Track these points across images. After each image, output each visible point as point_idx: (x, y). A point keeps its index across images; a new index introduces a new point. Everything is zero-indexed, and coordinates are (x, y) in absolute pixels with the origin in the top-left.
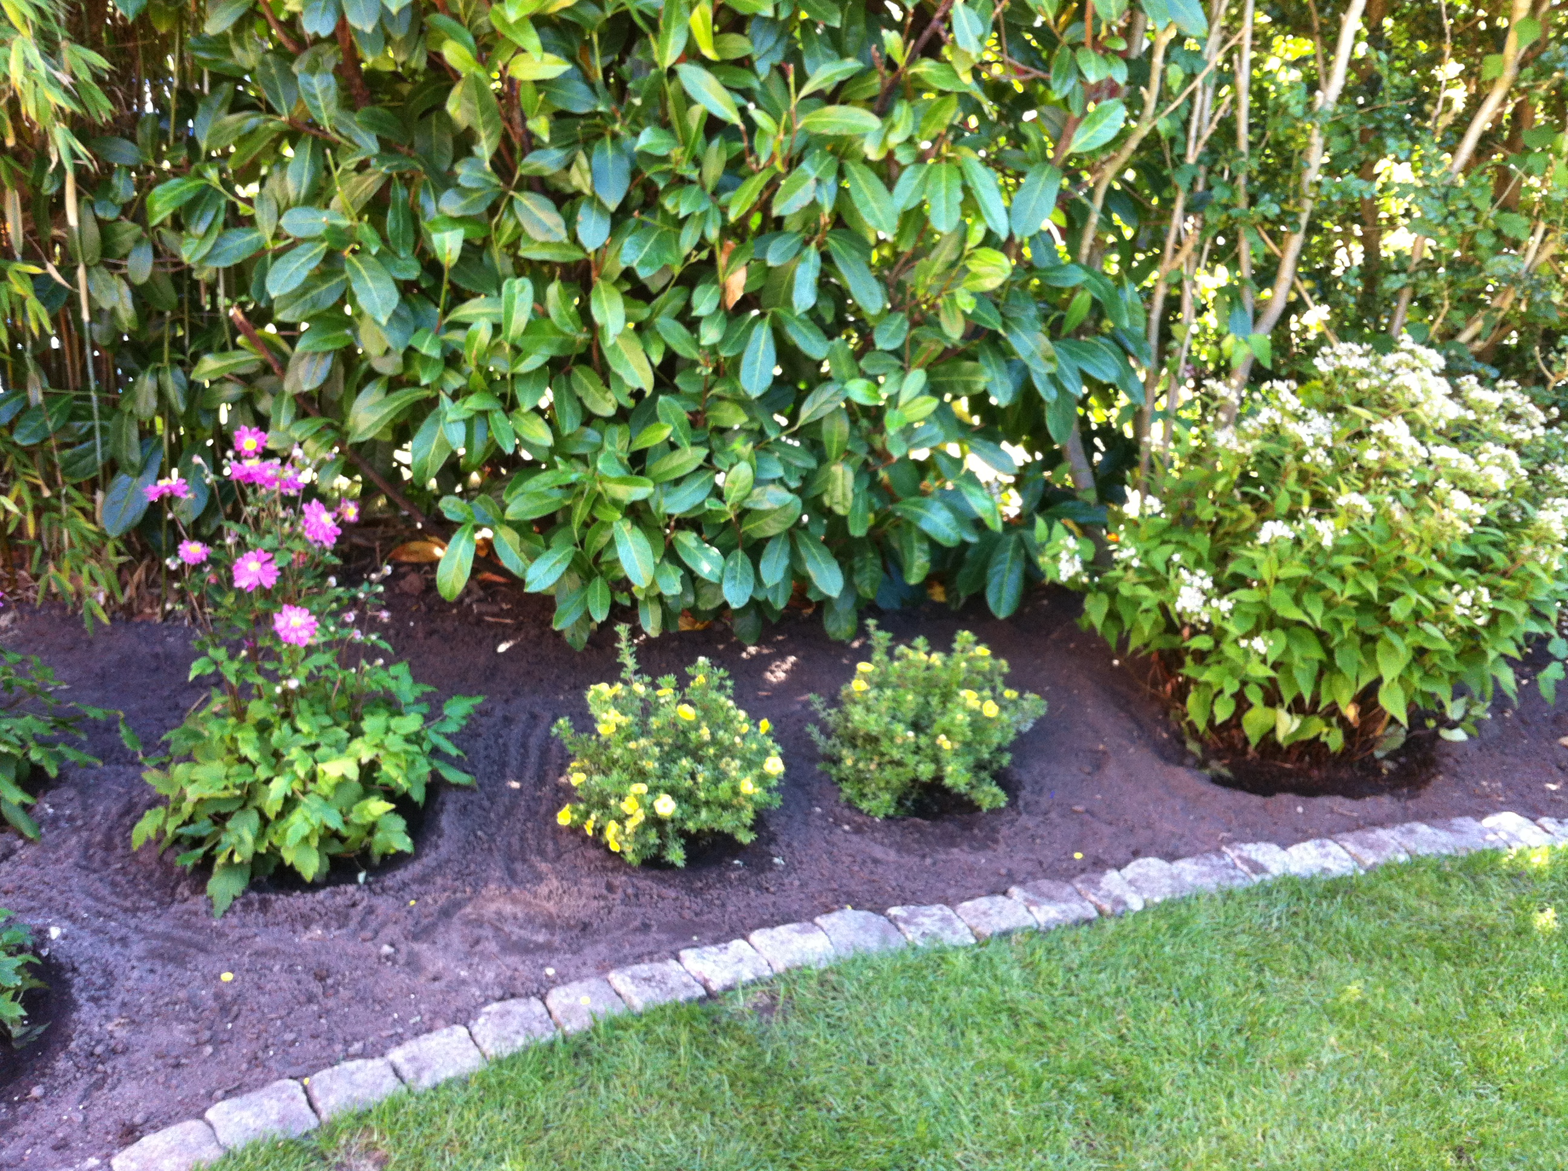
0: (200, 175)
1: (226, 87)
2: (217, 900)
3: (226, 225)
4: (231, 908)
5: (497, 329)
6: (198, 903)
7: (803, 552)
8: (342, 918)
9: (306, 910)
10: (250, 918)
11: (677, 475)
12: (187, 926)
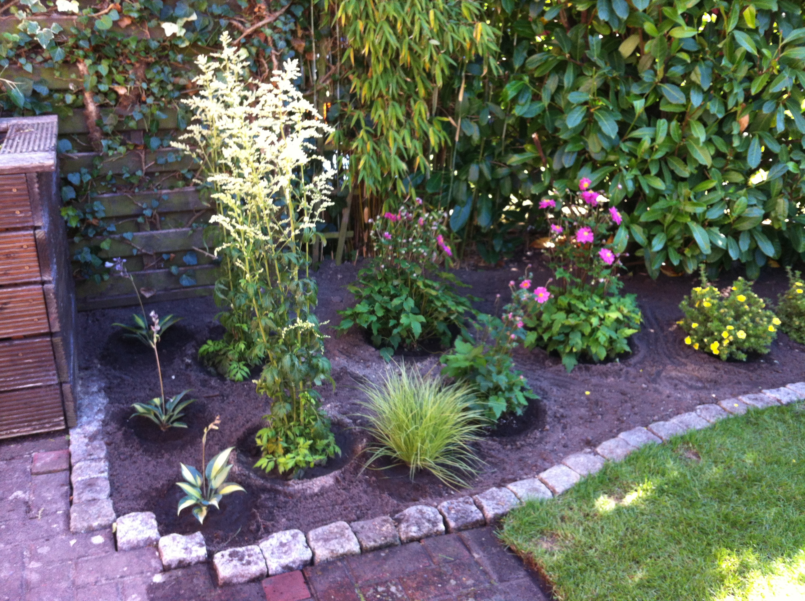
0: (521, 79)
1: (525, 43)
2: (567, 366)
3: (532, 100)
4: (574, 369)
5: (653, 140)
6: (560, 367)
7: (756, 238)
8: (618, 374)
9: (605, 370)
10: (584, 372)
11: (712, 202)
12: (557, 375)
